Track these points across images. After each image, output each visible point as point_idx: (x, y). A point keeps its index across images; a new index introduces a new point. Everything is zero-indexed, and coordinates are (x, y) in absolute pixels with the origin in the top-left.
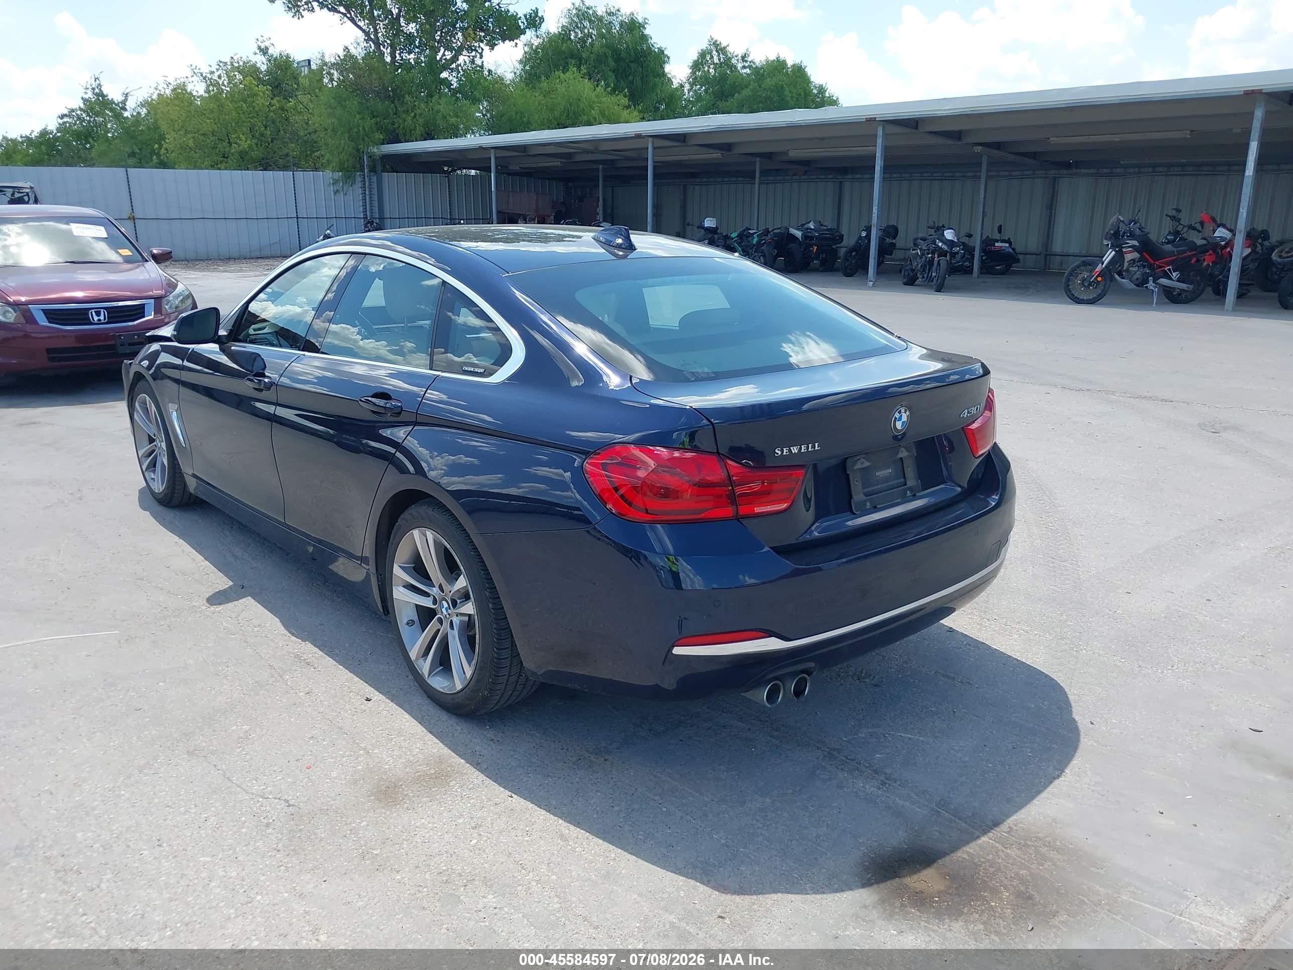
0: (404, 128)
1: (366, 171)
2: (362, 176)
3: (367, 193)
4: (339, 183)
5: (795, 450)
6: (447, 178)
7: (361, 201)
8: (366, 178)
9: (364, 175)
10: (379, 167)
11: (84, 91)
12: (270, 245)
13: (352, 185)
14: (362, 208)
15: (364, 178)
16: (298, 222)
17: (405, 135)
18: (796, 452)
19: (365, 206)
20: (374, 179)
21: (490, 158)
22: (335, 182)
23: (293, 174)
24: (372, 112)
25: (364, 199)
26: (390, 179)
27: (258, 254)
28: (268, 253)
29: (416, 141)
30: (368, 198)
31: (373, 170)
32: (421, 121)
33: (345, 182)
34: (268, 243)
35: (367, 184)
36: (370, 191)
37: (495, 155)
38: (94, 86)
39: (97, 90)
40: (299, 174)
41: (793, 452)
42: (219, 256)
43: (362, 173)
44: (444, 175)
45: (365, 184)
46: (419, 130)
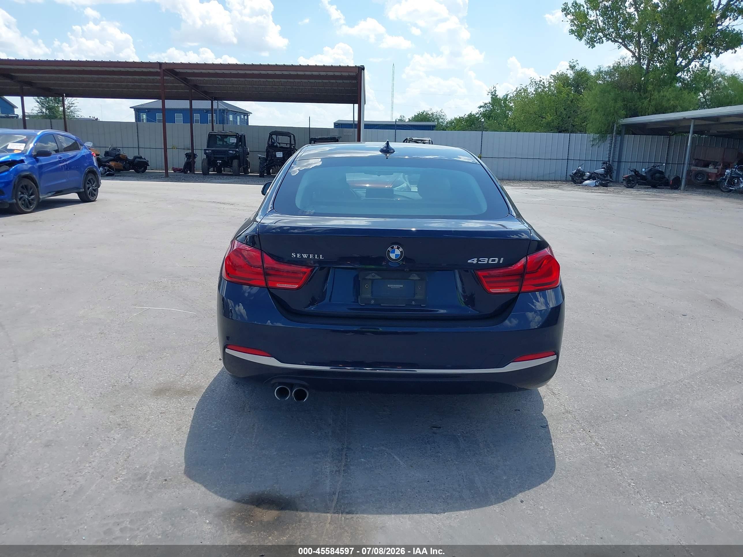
0: (642, 108)
1: (614, 134)
2: (612, 137)
3: (613, 146)
4: (597, 140)
5: (305, 256)
6: (668, 138)
7: (608, 151)
8: (614, 138)
9: (612, 136)
10: (623, 131)
11: (488, 93)
12: (549, 174)
13: (604, 142)
14: (608, 155)
15: (612, 138)
16: (567, 162)
17: (642, 112)
18: (306, 257)
19: (610, 154)
20: (619, 138)
21: (690, 126)
22: (594, 140)
23: (570, 135)
24: (624, 98)
25: (610, 150)
26: (629, 139)
27: (542, 179)
28: (547, 178)
29: (648, 115)
30: (612, 149)
31: (619, 133)
32: (653, 103)
33: (600, 140)
34: (549, 173)
35: (613, 141)
36: (615, 145)
37: (694, 123)
38: (492, 91)
39: (493, 93)
40: (573, 135)
41: (304, 257)
42: (520, 178)
43: (612, 135)
44: (667, 136)
45: (612, 141)
46: (651, 109)
